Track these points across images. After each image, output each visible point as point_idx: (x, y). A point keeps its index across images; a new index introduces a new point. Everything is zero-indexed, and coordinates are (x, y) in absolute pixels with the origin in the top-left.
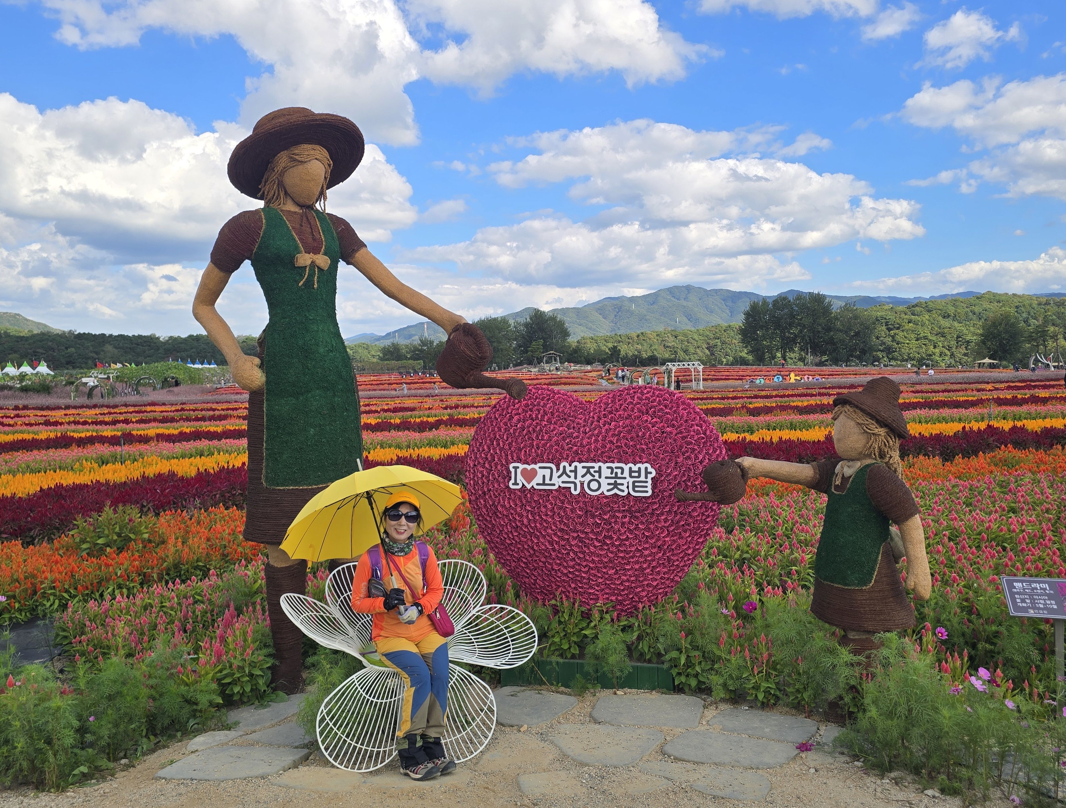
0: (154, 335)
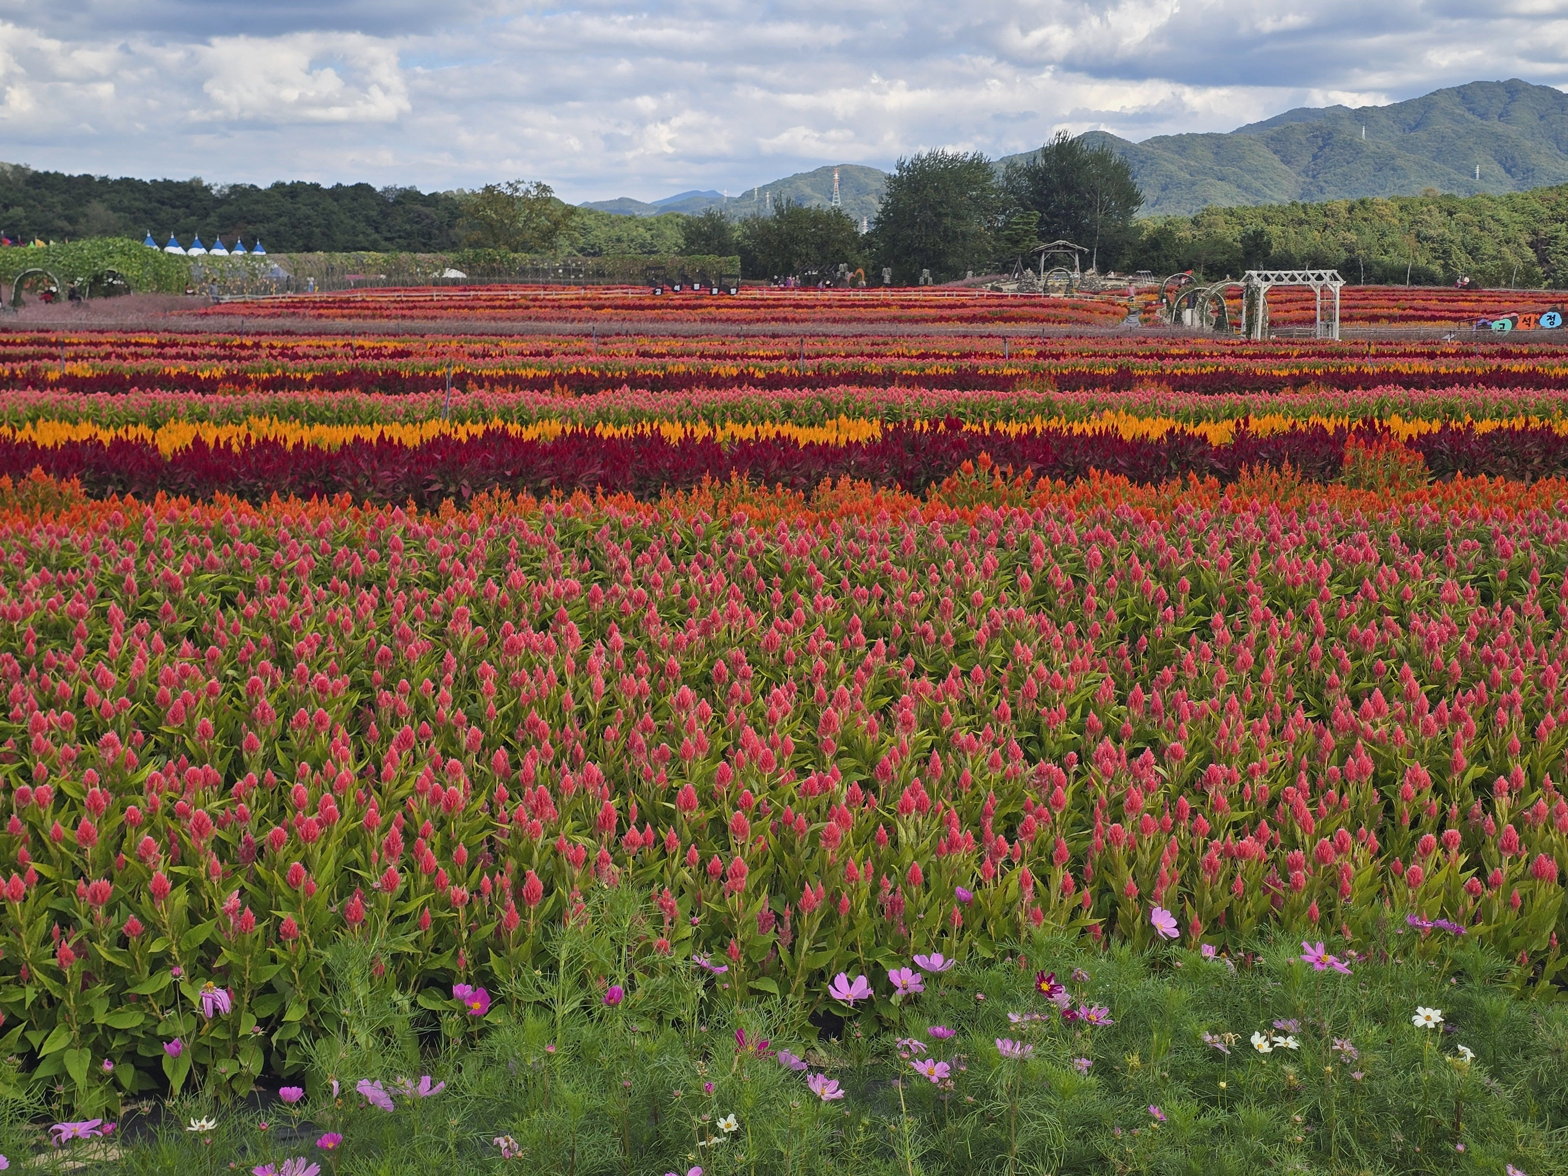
0: (199, 181)
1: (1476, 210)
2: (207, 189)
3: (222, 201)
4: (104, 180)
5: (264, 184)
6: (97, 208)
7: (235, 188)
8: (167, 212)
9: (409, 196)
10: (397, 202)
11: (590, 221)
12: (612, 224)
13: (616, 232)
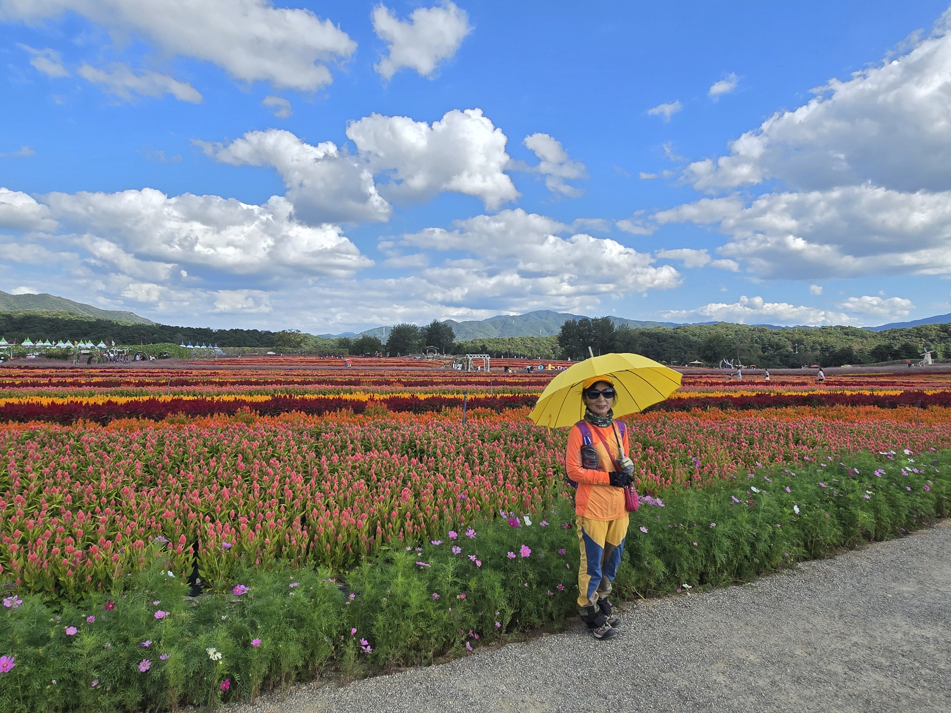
1: (538, 340)
2: (212, 330)
3: (216, 333)
4: (182, 328)
5: (228, 329)
6: (179, 335)
7: (219, 330)
8: (199, 337)
9: (268, 333)
10: (265, 334)
11: (318, 340)
12: (324, 340)
13: (324, 343)
